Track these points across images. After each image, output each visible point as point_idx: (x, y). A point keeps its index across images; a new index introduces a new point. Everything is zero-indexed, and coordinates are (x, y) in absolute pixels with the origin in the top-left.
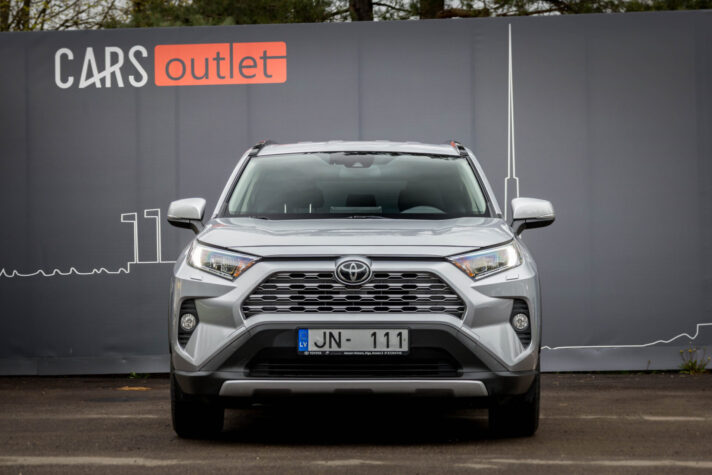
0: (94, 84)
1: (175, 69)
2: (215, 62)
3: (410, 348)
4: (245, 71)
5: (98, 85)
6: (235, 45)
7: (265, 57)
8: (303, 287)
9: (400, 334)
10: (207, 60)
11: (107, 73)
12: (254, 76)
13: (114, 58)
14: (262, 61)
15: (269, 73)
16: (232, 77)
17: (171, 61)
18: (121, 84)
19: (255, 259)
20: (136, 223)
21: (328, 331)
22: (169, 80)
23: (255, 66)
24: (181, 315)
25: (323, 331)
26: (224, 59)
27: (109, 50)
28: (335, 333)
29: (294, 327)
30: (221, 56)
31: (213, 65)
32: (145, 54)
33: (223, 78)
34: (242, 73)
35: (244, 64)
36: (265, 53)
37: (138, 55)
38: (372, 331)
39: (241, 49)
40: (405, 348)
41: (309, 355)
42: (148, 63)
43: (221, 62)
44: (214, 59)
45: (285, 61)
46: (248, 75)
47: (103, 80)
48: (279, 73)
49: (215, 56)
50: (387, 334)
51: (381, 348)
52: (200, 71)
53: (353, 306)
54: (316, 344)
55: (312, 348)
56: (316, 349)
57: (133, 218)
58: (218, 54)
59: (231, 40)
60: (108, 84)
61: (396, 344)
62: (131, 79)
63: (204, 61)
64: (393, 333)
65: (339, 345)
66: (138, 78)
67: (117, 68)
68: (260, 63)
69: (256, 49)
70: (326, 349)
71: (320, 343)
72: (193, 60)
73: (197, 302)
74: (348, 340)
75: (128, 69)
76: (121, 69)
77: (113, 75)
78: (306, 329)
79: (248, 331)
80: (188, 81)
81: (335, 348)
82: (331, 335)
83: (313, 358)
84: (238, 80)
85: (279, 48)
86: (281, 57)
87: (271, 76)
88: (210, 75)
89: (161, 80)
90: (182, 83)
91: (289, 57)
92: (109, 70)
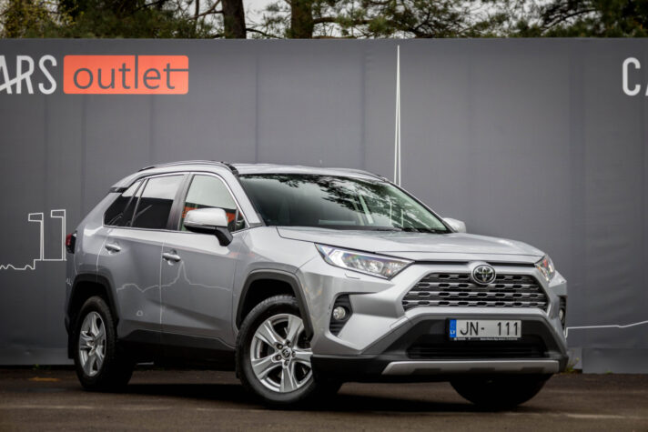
0: (5, 90)
1: (83, 79)
2: (121, 73)
3: (523, 335)
4: (148, 82)
5: (9, 91)
6: (140, 58)
7: (168, 70)
8: (448, 285)
9: (516, 324)
10: (113, 71)
11: (18, 80)
12: (158, 87)
13: (25, 66)
14: (166, 73)
15: (172, 85)
16: (136, 87)
17: (78, 72)
18: (31, 91)
19: (408, 262)
20: (42, 222)
21: (469, 321)
22: (77, 88)
23: (159, 77)
24: (335, 307)
25: (466, 321)
26: (129, 70)
27: (20, 59)
28: (474, 322)
29: (444, 318)
30: (127, 67)
31: (118, 76)
32: (54, 63)
33: (129, 88)
34: (146, 84)
35: (149, 75)
36: (168, 65)
37: (47, 64)
38: (498, 322)
39: (146, 62)
40: (519, 335)
41: (458, 341)
42: (57, 72)
43: (127, 73)
44: (120, 70)
45: (187, 73)
46: (151, 85)
47: (14, 87)
48: (181, 85)
49: (121, 67)
50: (508, 324)
51: (504, 335)
52: (106, 81)
53: (482, 301)
54: (461, 332)
55: (459, 335)
56: (462, 336)
57: (39, 217)
58: (124, 65)
59: (137, 53)
60: (19, 91)
61: (512, 332)
62: (41, 86)
63: (111, 72)
64: (512, 323)
65: (476, 332)
66: (48, 86)
67: (27, 76)
68: (164, 75)
69: (160, 62)
70: (468, 336)
71: (464, 332)
72: (100, 71)
73: (351, 297)
74: (483, 329)
75: (38, 77)
76: (31, 77)
77: (24, 82)
78: (455, 320)
79: (410, 321)
80: (95, 90)
81: (474, 335)
82: (472, 325)
83: (460, 342)
84: (142, 90)
85: (181, 61)
86: (184, 70)
87: (173, 88)
88: (116, 86)
89: (70, 89)
90: (90, 91)
91: (192, 70)
92: (19, 77)
